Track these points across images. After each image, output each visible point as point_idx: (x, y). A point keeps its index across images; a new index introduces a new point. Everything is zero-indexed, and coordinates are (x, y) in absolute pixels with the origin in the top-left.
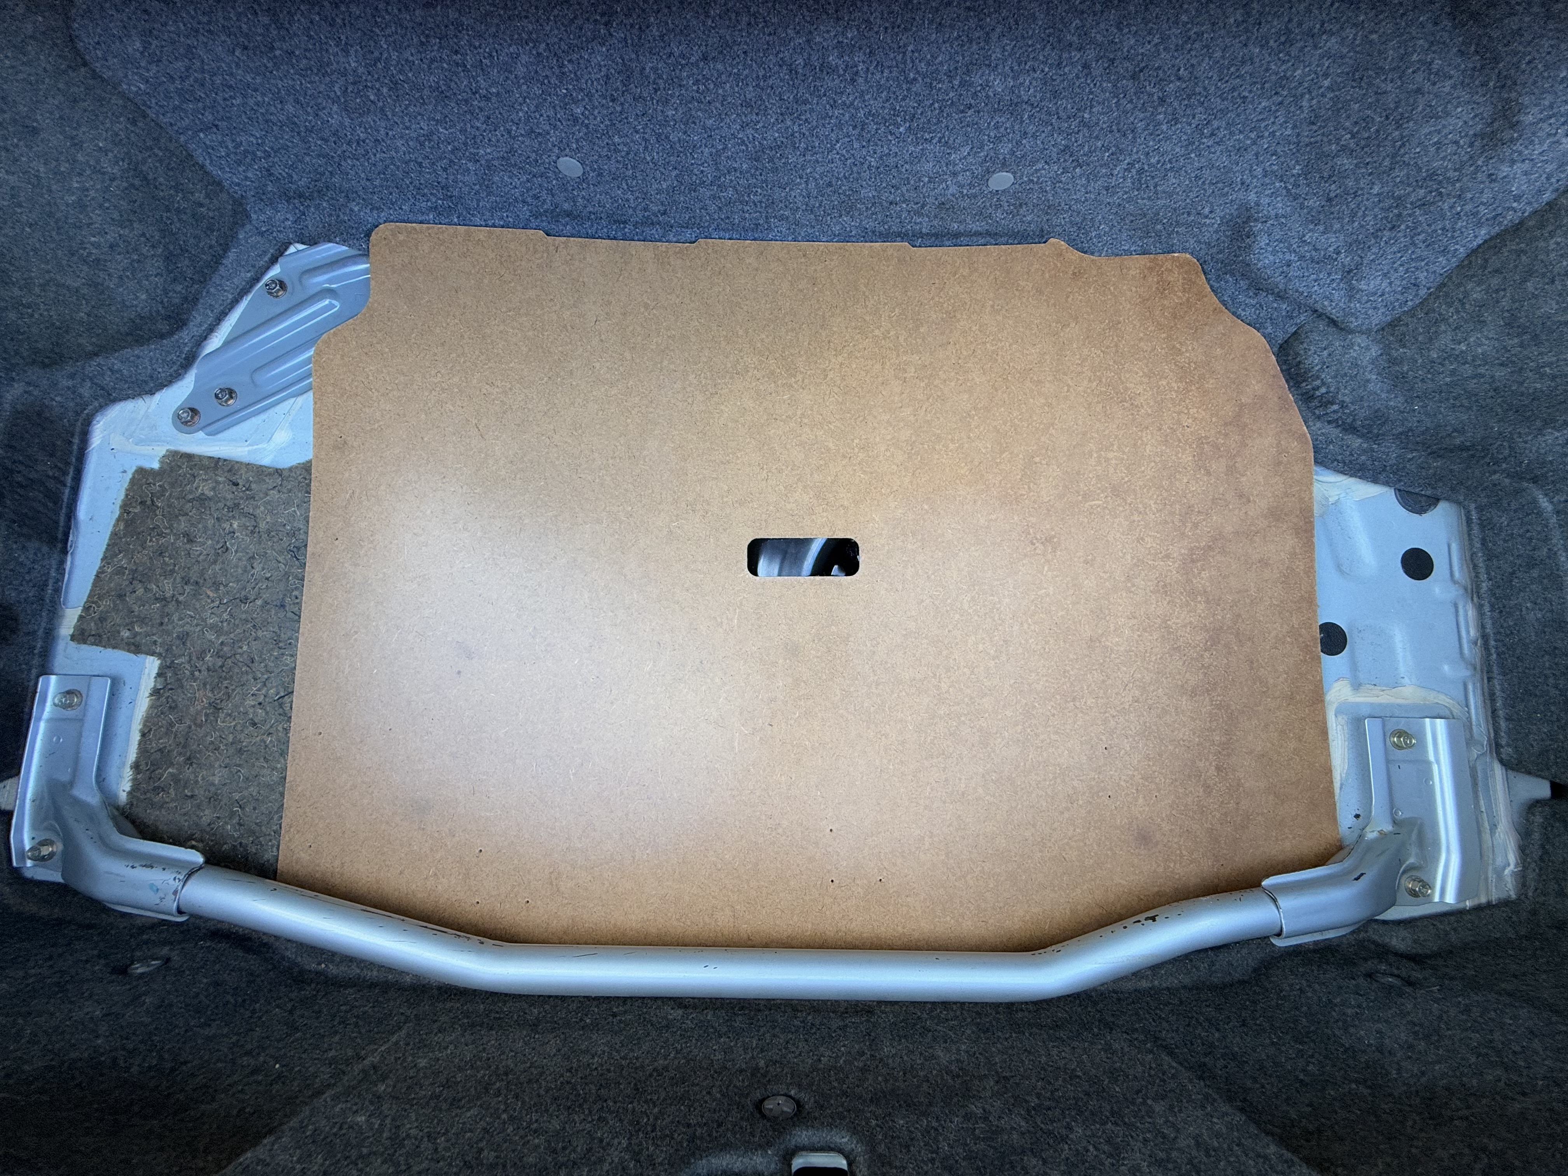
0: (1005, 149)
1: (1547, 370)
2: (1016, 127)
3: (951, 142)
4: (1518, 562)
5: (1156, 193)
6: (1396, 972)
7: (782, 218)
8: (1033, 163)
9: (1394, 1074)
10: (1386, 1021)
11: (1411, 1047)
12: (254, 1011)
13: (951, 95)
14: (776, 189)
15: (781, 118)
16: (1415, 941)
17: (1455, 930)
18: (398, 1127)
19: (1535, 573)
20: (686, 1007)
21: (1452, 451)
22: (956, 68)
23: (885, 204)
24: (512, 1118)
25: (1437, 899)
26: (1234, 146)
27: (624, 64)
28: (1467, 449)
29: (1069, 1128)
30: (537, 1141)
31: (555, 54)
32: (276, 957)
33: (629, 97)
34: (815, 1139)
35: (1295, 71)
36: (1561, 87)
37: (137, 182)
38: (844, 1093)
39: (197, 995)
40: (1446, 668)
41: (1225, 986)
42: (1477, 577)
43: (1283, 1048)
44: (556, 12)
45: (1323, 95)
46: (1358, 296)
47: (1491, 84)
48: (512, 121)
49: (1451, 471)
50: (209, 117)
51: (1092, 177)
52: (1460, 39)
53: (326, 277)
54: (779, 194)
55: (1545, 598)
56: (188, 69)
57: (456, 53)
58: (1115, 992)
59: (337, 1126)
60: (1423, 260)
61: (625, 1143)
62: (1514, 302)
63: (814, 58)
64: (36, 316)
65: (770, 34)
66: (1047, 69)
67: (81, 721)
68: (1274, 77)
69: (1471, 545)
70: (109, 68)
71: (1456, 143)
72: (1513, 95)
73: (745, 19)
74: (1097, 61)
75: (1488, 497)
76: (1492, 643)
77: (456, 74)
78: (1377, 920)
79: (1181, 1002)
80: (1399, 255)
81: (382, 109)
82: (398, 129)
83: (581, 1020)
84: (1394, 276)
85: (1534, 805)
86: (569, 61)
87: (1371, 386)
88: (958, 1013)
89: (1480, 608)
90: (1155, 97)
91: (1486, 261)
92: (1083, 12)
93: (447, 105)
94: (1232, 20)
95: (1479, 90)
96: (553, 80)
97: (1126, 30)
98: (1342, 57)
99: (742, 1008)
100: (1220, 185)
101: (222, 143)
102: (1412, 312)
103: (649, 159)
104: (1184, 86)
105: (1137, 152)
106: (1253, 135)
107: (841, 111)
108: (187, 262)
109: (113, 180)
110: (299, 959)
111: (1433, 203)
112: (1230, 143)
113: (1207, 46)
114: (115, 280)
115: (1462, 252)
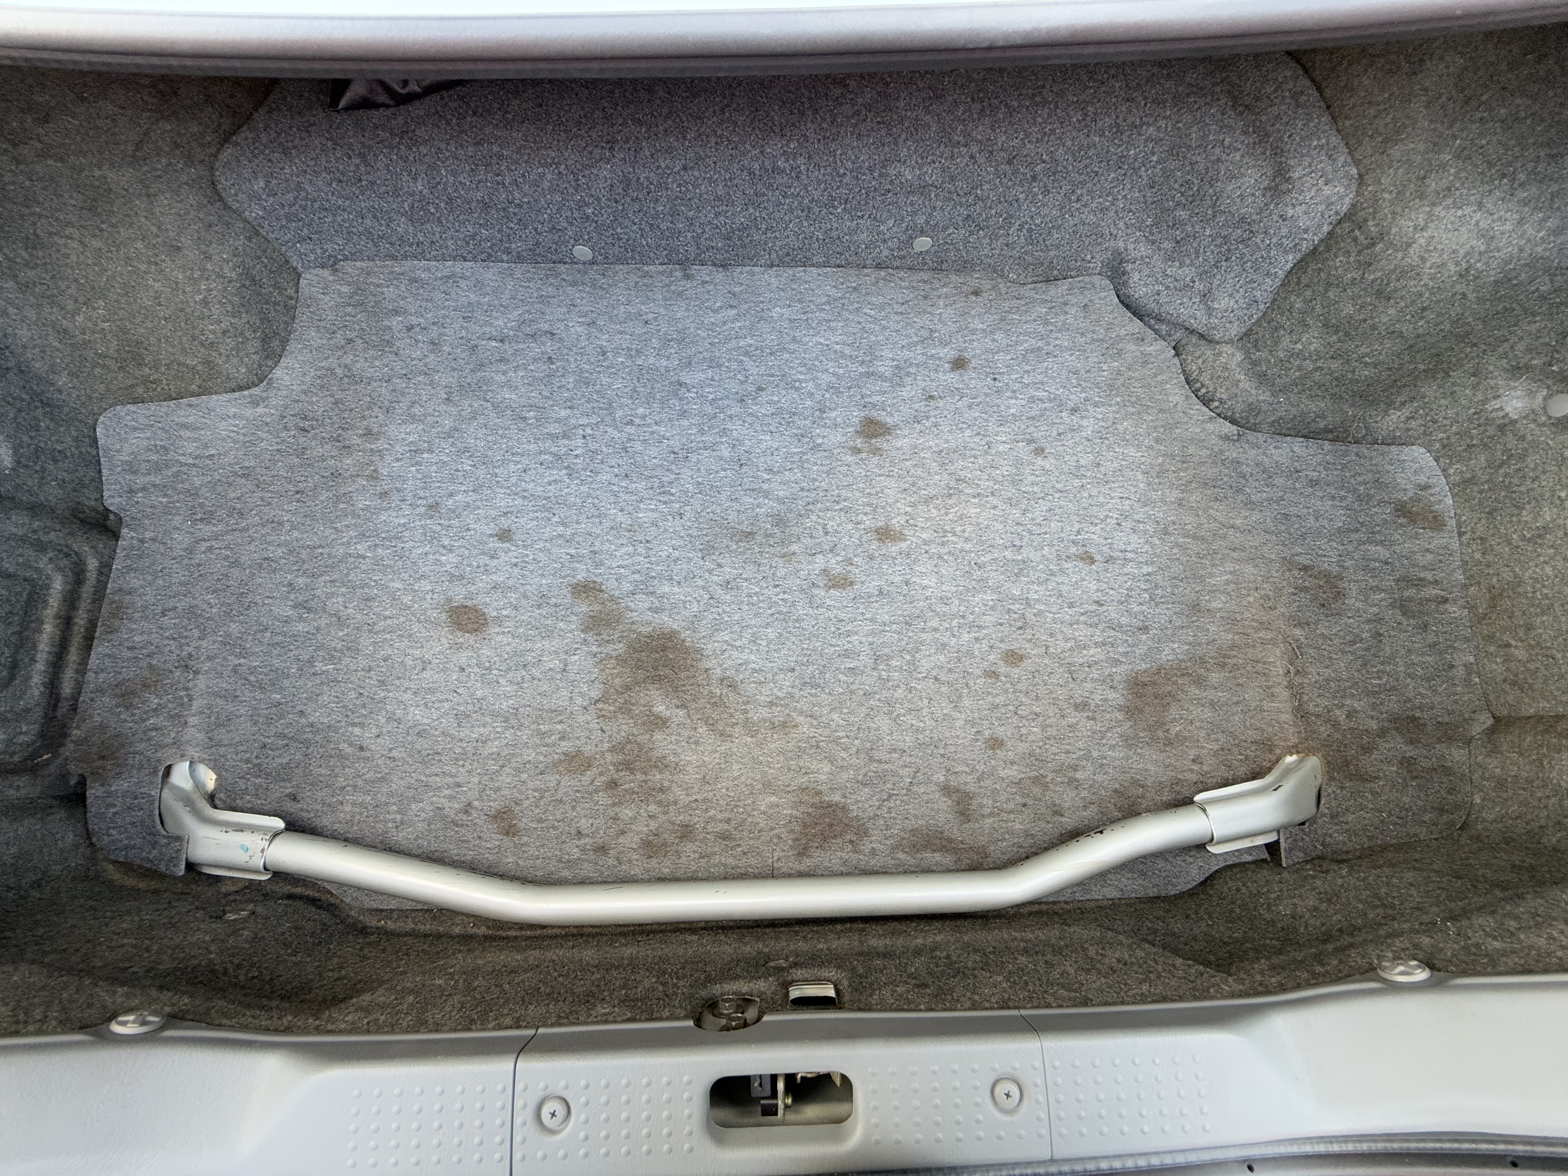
0: (921, 220)
1: (1367, 359)
2: (927, 203)
3: (878, 217)
5: (1046, 246)
8: (945, 228)
10: (1300, 896)
11: (1316, 909)
13: (874, 183)
15: (745, 207)
21: (1319, 434)
22: (875, 164)
26: (1097, 207)
27: (624, 176)
28: (1331, 431)
31: (572, 172)
32: (343, 915)
33: (628, 199)
34: (808, 975)
35: (1128, 151)
36: (1315, 152)
37: (248, 283)
43: (1216, 927)
44: (573, 143)
45: (1154, 167)
46: (1214, 314)
47: (1268, 152)
48: (538, 221)
50: (306, 232)
51: (993, 237)
52: (1242, 123)
56: (296, 198)
57: (498, 175)
59: (421, 985)
60: (1255, 282)
62: (1324, 308)
63: (767, 163)
65: (733, 149)
66: (943, 161)
68: (1114, 157)
70: (238, 201)
71: (1253, 195)
72: (1283, 159)
73: (713, 140)
74: (980, 153)
77: (497, 190)
80: (1237, 280)
81: (439, 219)
82: (451, 232)
84: (1237, 296)
86: (583, 176)
87: (1241, 385)
90: (1029, 176)
91: (1298, 278)
92: (964, 120)
93: (489, 213)
94: (1075, 120)
95: (1261, 157)
96: (571, 190)
97: (998, 131)
98: (1161, 140)
100: (1094, 237)
101: (313, 251)
102: (1258, 323)
103: (644, 243)
104: (1048, 167)
105: (1024, 216)
106: (1110, 198)
107: (791, 200)
108: (277, 343)
109: (229, 282)
110: (362, 918)
111: (1249, 239)
112: (1094, 205)
113: (1060, 138)
114: (224, 358)
115: (1281, 274)
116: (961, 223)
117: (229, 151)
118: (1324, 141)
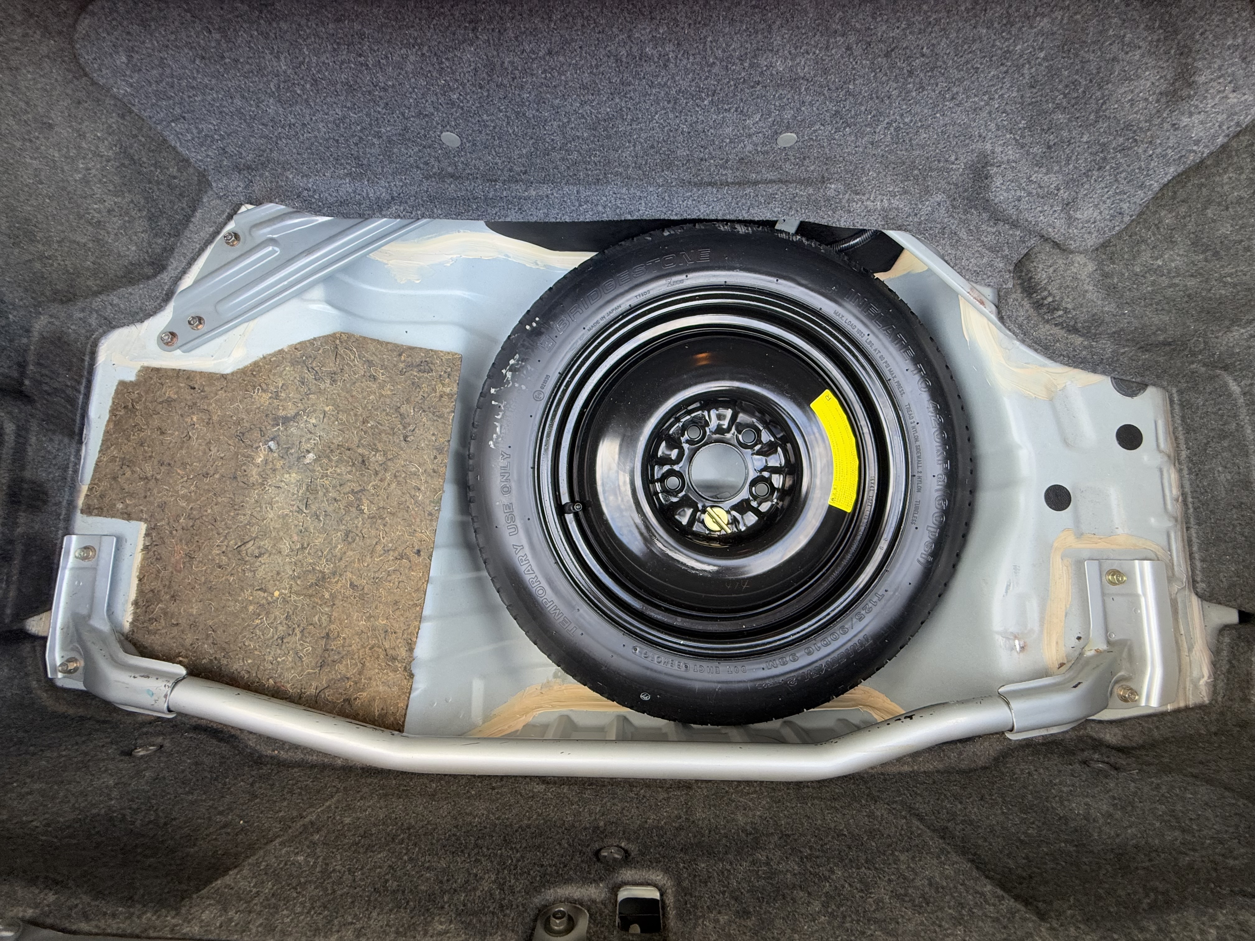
0: (788, 115)
1: (1229, 279)
2: (796, 97)
3: (745, 111)
4: (1212, 434)
5: (911, 145)
6: (1106, 760)
7: (617, 174)
8: (811, 125)
9: (1096, 836)
10: (1093, 797)
11: (1110, 815)
12: (225, 784)
13: (743, 74)
14: (611, 151)
15: (611, 97)
16: (1124, 737)
17: (1157, 727)
18: (327, 864)
19: (1225, 443)
20: (548, 783)
21: (1157, 345)
22: (746, 54)
23: (697, 160)
24: (411, 859)
25: (1143, 703)
26: (971, 107)
27: (488, 60)
28: (1169, 344)
29: (832, 871)
30: (428, 875)
31: (435, 54)
32: (241, 745)
33: (493, 85)
34: (637, 877)
35: (1015, 46)
36: (1228, 53)
37: (127, 162)
38: (662, 845)
39: (183, 771)
40: (1153, 520)
41: (971, 771)
42: (1178, 447)
43: (1011, 817)
44: (435, 22)
45: (1040, 64)
46: (1075, 224)
47: (1173, 52)
48: (405, 106)
49: (1157, 362)
50: (178, 111)
51: (860, 134)
52: (1148, 16)
53: (268, 229)
54: (613, 155)
55: (1234, 463)
56: (161, 75)
57: (360, 55)
58: (882, 774)
59: (283, 863)
60: (1125, 194)
61: (493, 877)
62: (1198, 226)
63: (634, 49)
64: (55, 264)
65: (599, 32)
66: (817, 52)
67: (95, 569)
68: (999, 52)
69: (1174, 422)
70: (102, 76)
71: (1146, 100)
72: (1190, 61)
73: (579, 21)
74: (857, 44)
75: (1187, 382)
76: (1190, 500)
77: (361, 72)
78: (1093, 720)
79: (934, 782)
80: (1106, 190)
81: (307, 101)
82: (319, 115)
83: (468, 792)
84: (1102, 207)
85: (1224, 629)
86: (447, 59)
87: (1089, 295)
88: (758, 789)
89: (1180, 471)
90: (905, 71)
91: (1175, 193)
92: (844, 6)
93: (354, 96)
94: (963, 8)
95: (1163, 57)
96: (435, 74)
97: (879, 19)
98: (1053, 34)
99: (591, 784)
100: (962, 138)
101: (188, 130)
102: (1119, 235)
103: (511, 131)
104: (927, 61)
105: (894, 114)
106: (986, 98)
107: (658, 90)
108: (165, 221)
109: (108, 161)
110: (258, 747)
111: (1131, 148)
112: (969, 104)
113: (944, 29)
114: (112, 236)
115: (1156, 187)
116: (828, 119)
117: (87, 21)
118: (1240, 40)
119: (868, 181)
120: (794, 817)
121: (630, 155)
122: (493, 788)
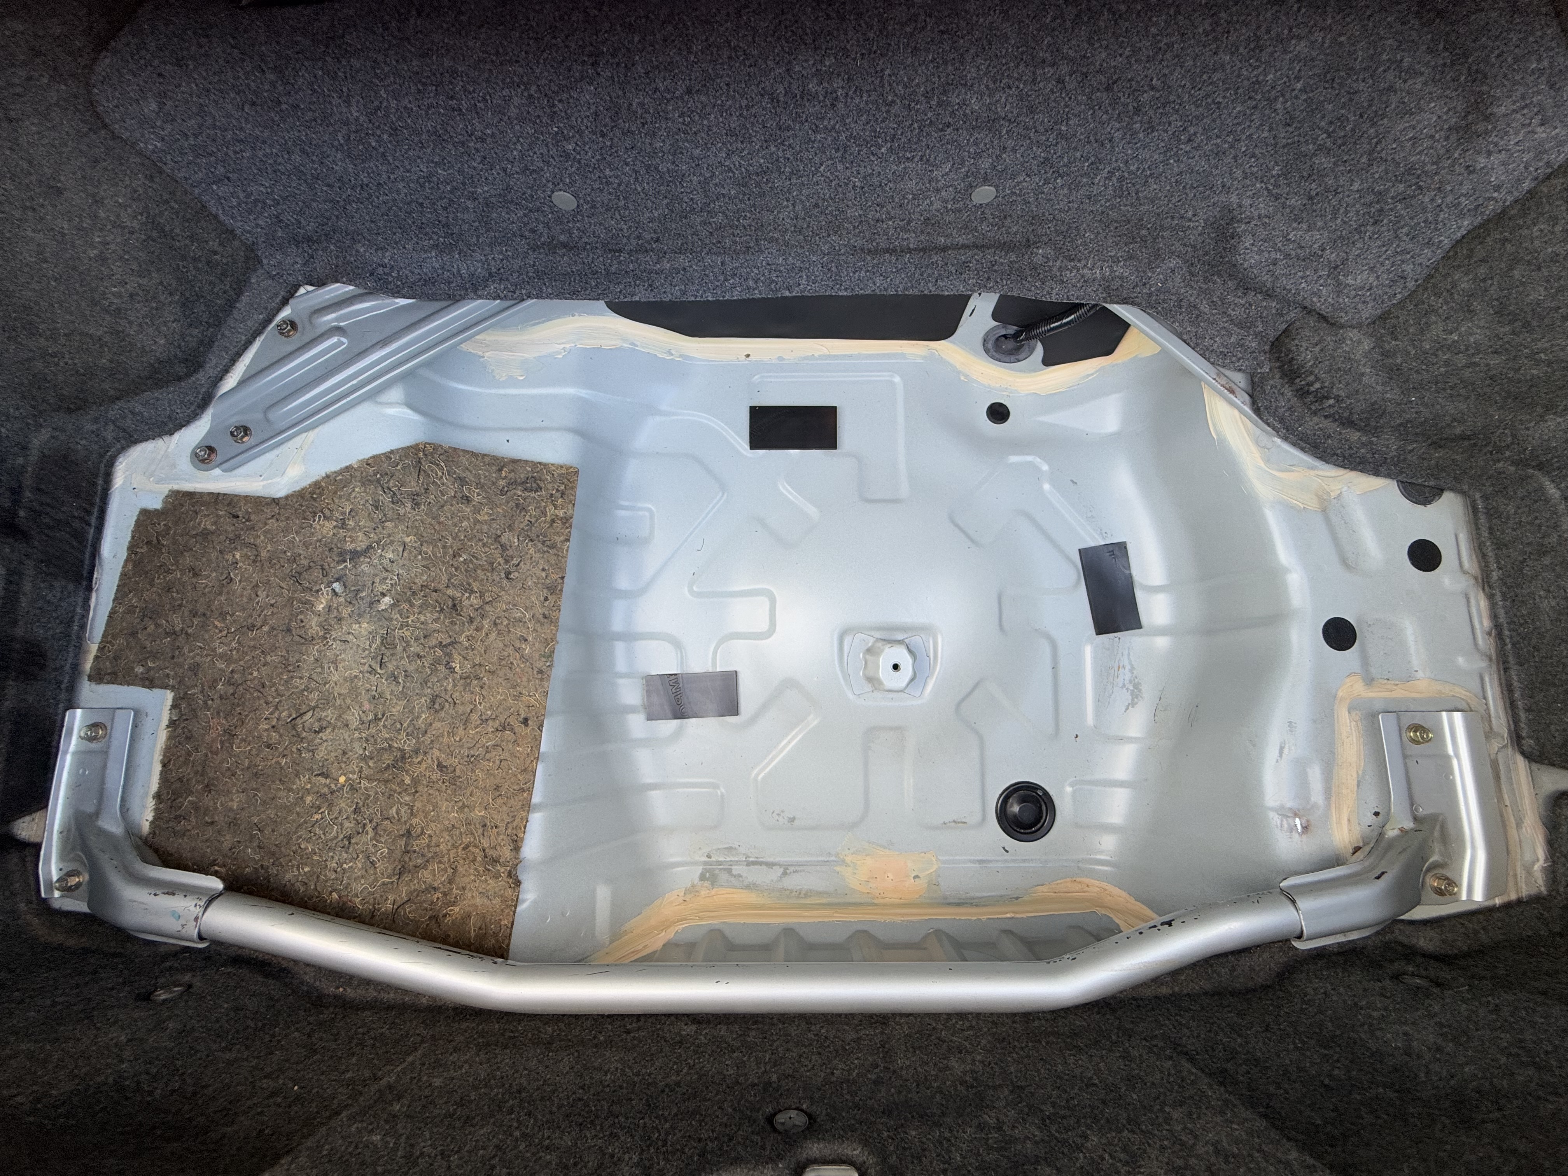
0: (985, 164)
1: (1542, 356)
2: (996, 142)
3: (932, 160)
4: (1528, 549)
5: (1138, 199)
6: (1424, 973)
7: (771, 240)
8: (1014, 176)
9: (1422, 1077)
10: (1413, 1023)
11: (1439, 1049)
12: (273, 1036)
13: (930, 114)
14: (765, 213)
15: (765, 144)
16: (1443, 941)
17: (1484, 928)
18: (412, 1146)
19: (1547, 560)
20: (699, 1023)
21: (1453, 440)
22: (933, 89)
23: (872, 223)
24: (524, 1136)
25: (1464, 897)
26: (1212, 151)
27: (611, 101)
28: (1469, 438)
29: (1085, 1137)
30: (548, 1157)
31: (546, 95)
32: (295, 982)
33: (618, 132)
34: (827, 1152)
35: (1266, 75)
36: (1532, 78)
37: (155, 234)
38: (857, 1106)
39: (218, 1020)
40: (1461, 660)
41: (1248, 991)
42: (1486, 566)
43: (1308, 1053)
44: (545, 55)
45: (1296, 97)
46: (1346, 291)
47: (1463, 78)
48: (507, 160)
49: (1453, 460)
50: (221, 170)
51: (1075, 186)
52: (1429, 36)
53: (333, 316)
54: (768, 217)
55: (1558, 586)
56: (200, 126)
57: (452, 98)
58: (1134, 999)
59: (353, 1146)
60: (1408, 253)
61: (635, 1158)
62: (1502, 290)
63: (794, 86)
64: (62, 364)
65: (750, 66)
66: (1022, 86)
67: (105, 753)
68: (1246, 83)
69: (1479, 535)
70: (126, 129)
71: (1432, 137)
72: (1485, 88)
73: (725, 53)
74: (1071, 76)
75: (1493, 485)
76: (1507, 633)
77: (452, 118)
78: (1403, 921)
79: (1203, 1008)
80: (1384, 249)
81: (383, 155)
82: (399, 173)
83: (595, 1037)
84: (1380, 270)
85: (1558, 797)
86: (560, 101)
87: (1365, 379)
88: (974, 1023)
89: (1491, 597)
90: (1131, 108)
91: (1471, 250)
92: (1054, 30)
93: (444, 148)
94: (1201, 30)
95: (1451, 84)
96: (545, 120)
97: (1097, 45)
98: (1312, 60)
99: (756, 1023)
100: (1201, 189)
101: (233, 195)
102: (1401, 304)
103: (639, 189)
104: (1157, 95)
105: (1116, 161)
106: (1230, 139)
107: (823, 136)
108: (203, 308)
109: (132, 233)
110: (318, 983)
111: (1414, 196)
112: (1208, 148)
113: (1177, 56)
114: (135, 328)
115: (1447, 243)
116: (1035, 168)
117: (107, 61)
118: (1546, 63)
119: (1085, 244)
120: (1026, 1061)
121: (788, 217)
122: (628, 1032)
